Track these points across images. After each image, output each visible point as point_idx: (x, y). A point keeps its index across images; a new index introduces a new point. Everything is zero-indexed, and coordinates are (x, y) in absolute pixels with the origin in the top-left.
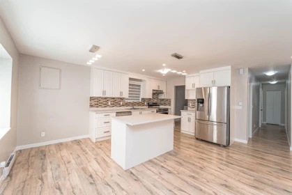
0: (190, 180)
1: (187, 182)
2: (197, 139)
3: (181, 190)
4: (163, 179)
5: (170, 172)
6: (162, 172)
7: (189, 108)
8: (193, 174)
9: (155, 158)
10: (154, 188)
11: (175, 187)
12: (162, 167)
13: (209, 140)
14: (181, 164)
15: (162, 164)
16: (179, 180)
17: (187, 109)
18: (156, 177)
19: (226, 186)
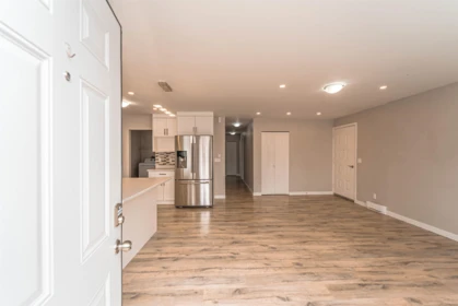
0: (204, 255)
1: (203, 259)
2: (178, 207)
3: (204, 269)
4: (175, 271)
5: (176, 259)
6: (166, 264)
7: (157, 166)
8: (203, 248)
9: (139, 254)
10: (172, 288)
11: (196, 270)
12: (160, 258)
13: (189, 204)
14: (181, 244)
15: (158, 256)
16: (194, 261)
17: (154, 168)
18: (164, 275)
19: (236, 242)
